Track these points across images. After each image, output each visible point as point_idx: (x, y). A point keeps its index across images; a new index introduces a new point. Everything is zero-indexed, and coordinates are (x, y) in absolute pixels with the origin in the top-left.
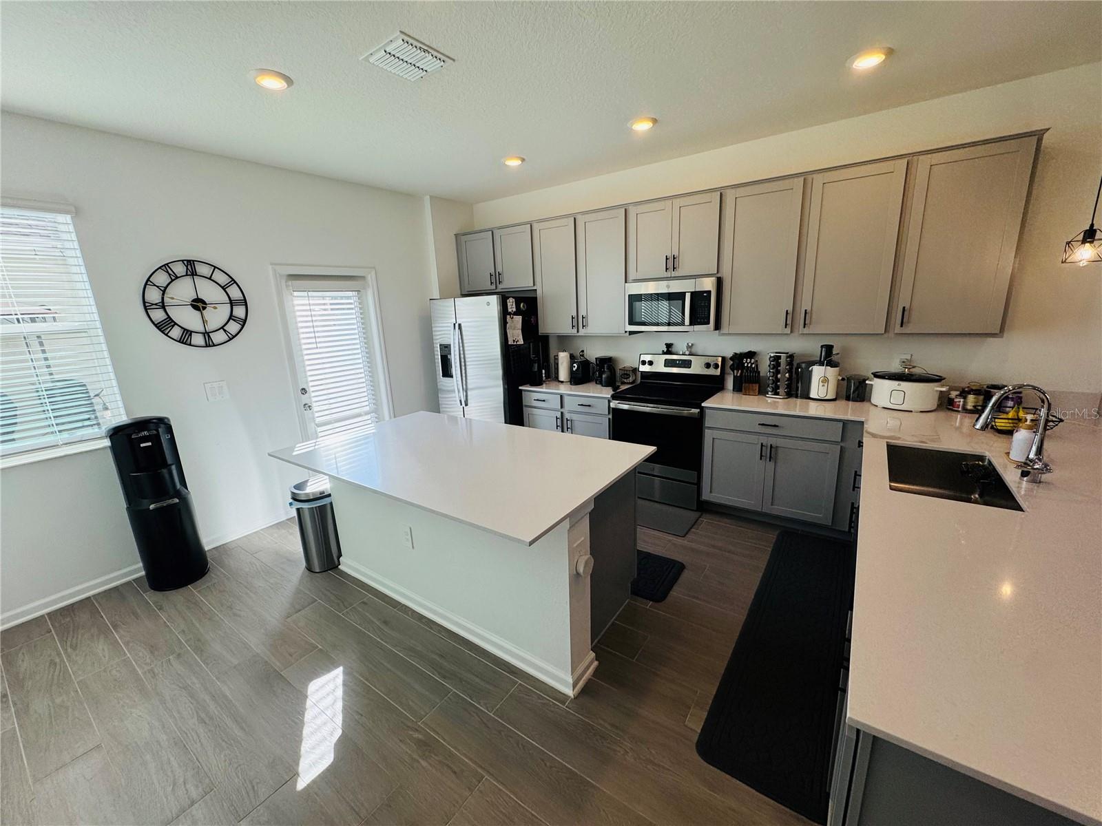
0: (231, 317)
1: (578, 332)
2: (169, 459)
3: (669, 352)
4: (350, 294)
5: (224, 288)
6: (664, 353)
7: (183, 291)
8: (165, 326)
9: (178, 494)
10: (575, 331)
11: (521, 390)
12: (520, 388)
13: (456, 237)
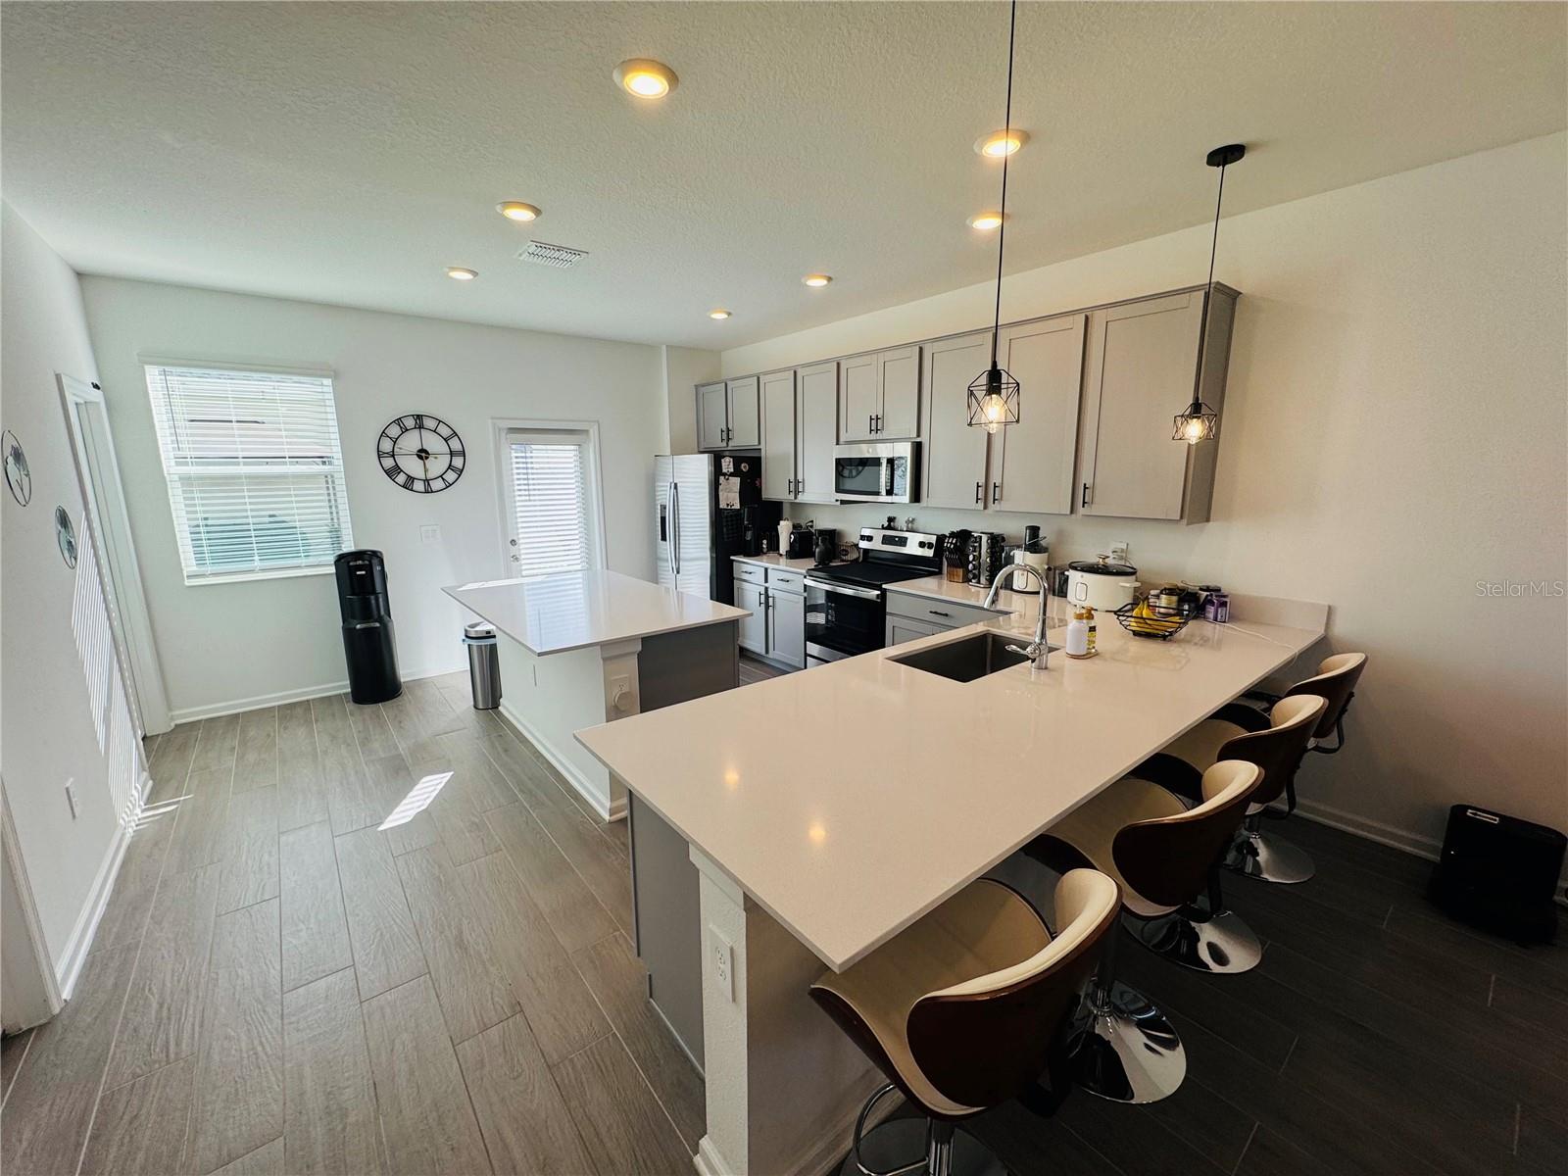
0: (450, 467)
1: (796, 498)
2: (379, 588)
3: (889, 528)
4: (573, 447)
5: (446, 440)
6: (883, 528)
7: (411, 442)
8: (392, 472)
9: (380, 619)
10: (792, 496)
11: (734, 560)
12: (732, 558)
13: (696, 389)
